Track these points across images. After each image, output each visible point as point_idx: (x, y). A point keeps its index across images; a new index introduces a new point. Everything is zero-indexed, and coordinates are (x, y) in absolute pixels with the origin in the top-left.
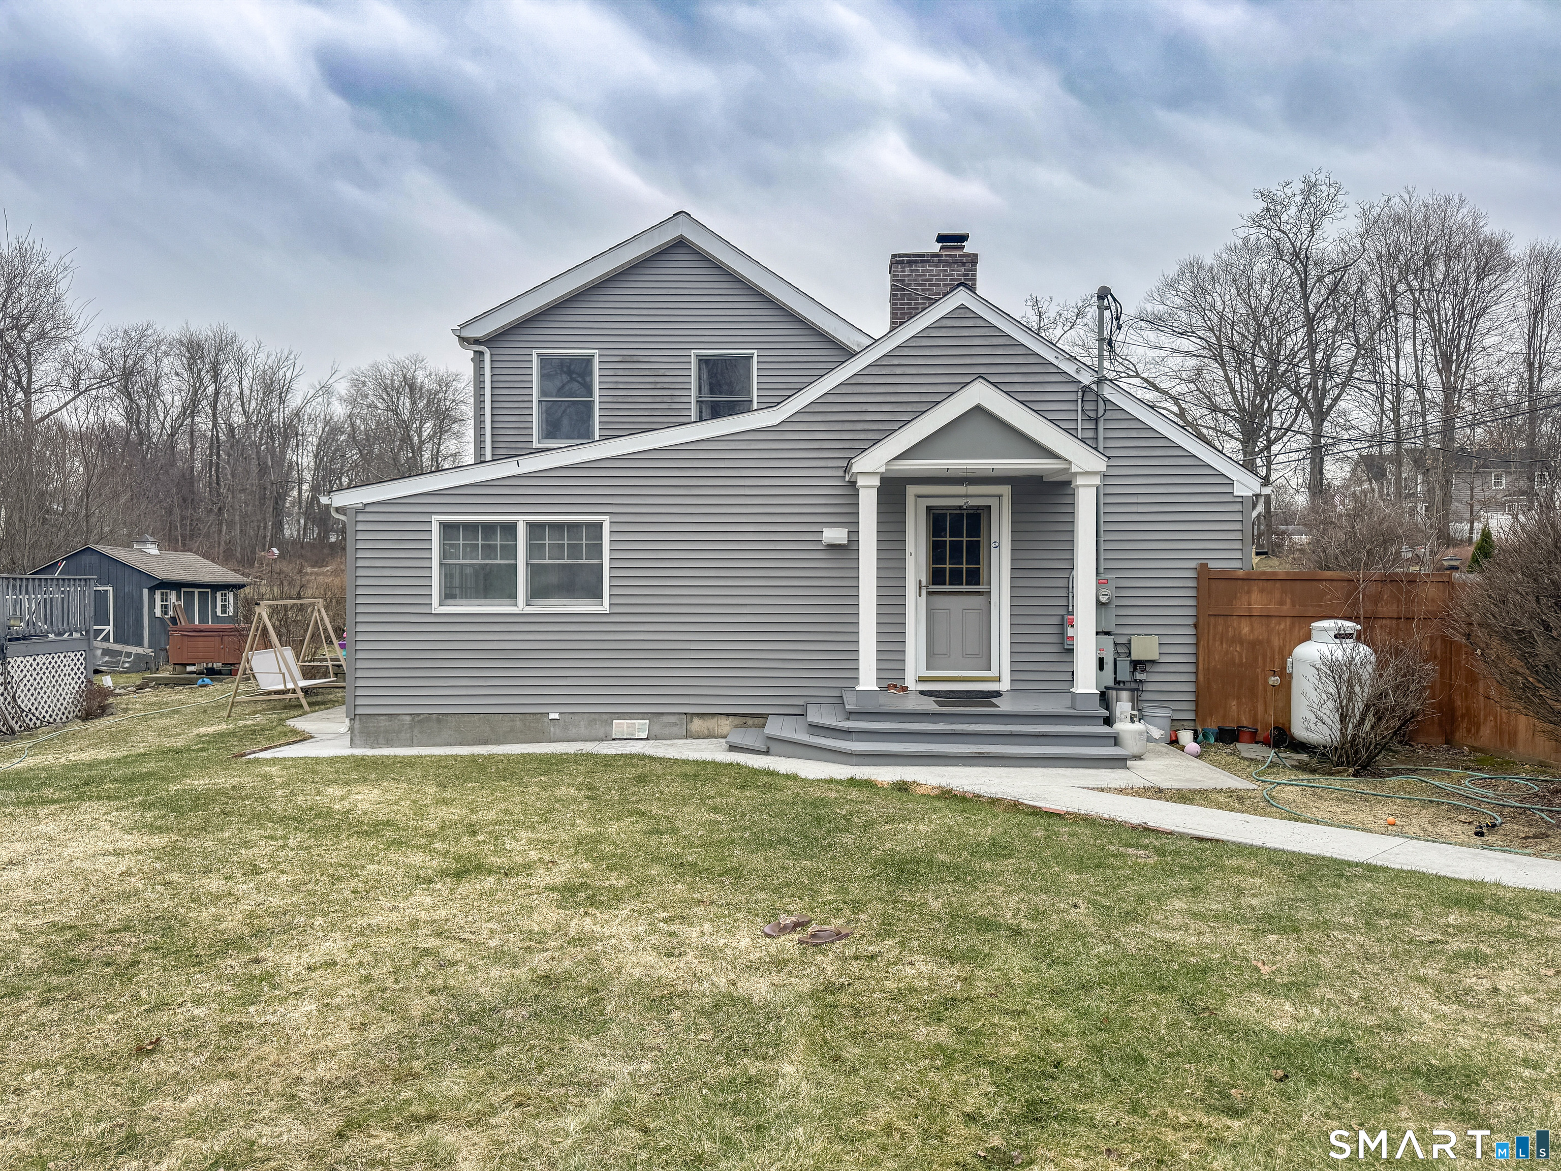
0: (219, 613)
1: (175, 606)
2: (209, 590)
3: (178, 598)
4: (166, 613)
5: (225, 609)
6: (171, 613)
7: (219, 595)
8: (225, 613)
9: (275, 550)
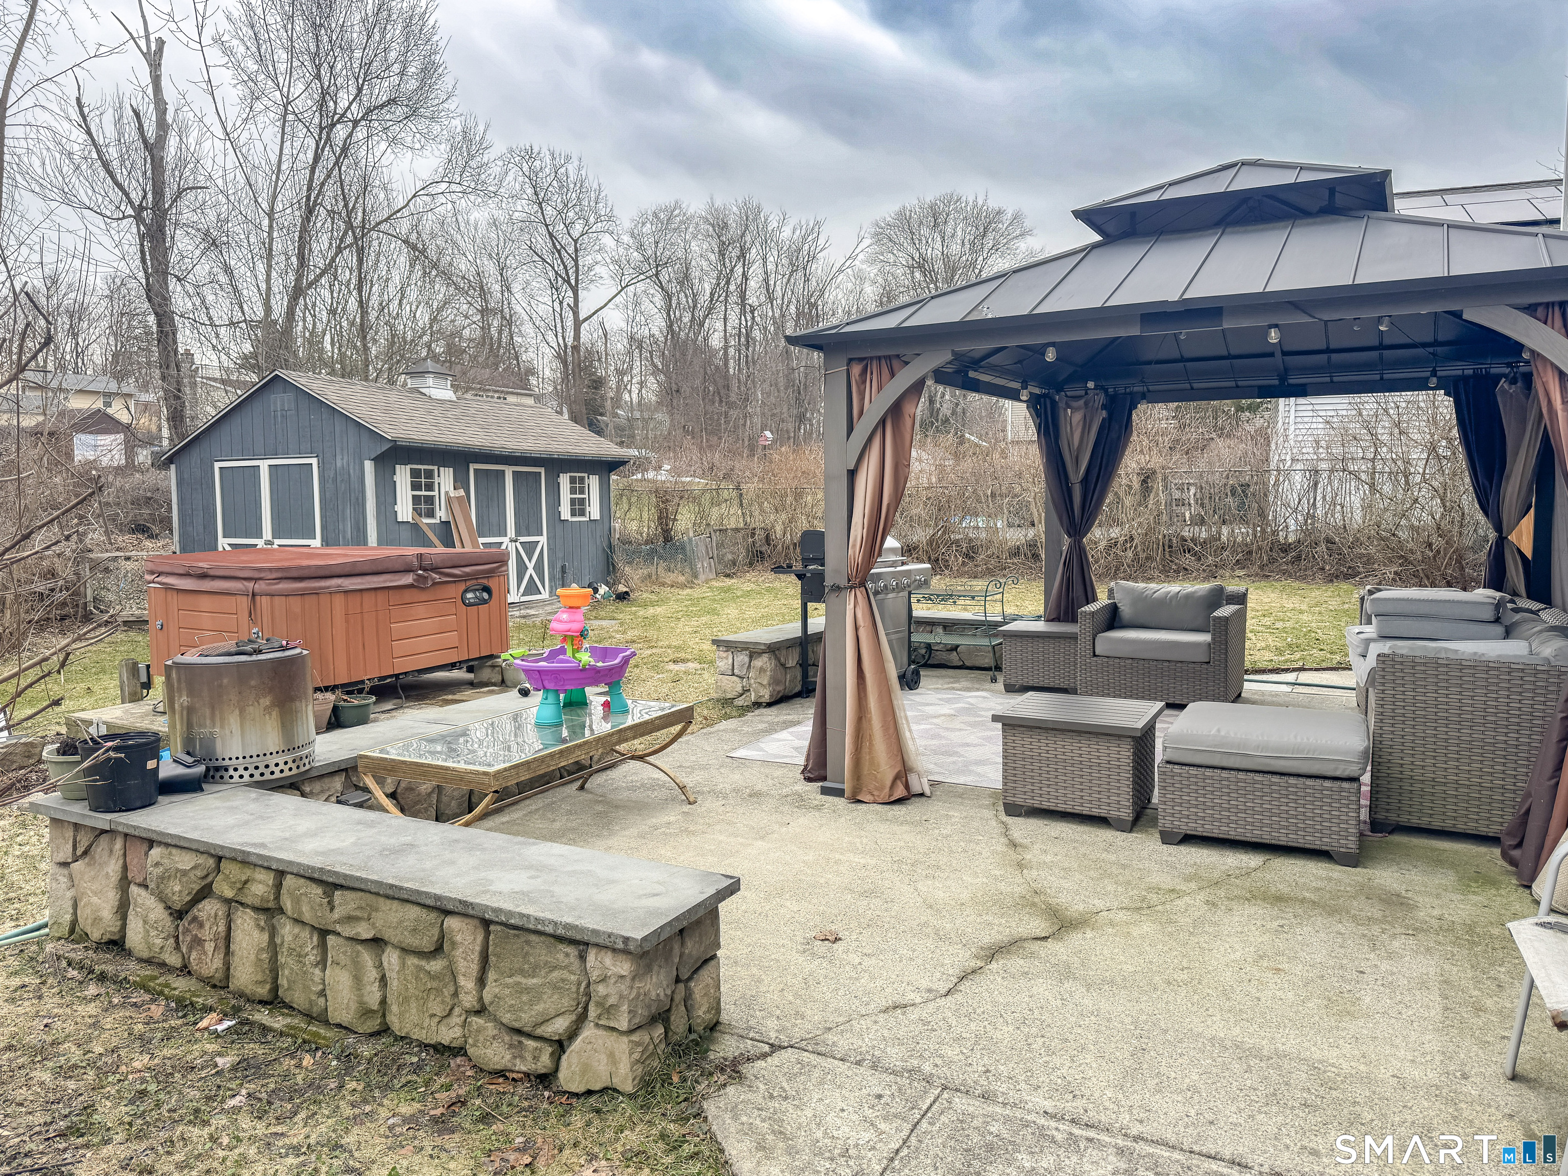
0: (565, 512)
1: (449, 500)
2: (542, 470)
3: (461, 481)
4: (431, 514)
5: (579, 507)
6: (442, 514)
7: (564, 480)
8: (582, 513)
9: (768, 434)
